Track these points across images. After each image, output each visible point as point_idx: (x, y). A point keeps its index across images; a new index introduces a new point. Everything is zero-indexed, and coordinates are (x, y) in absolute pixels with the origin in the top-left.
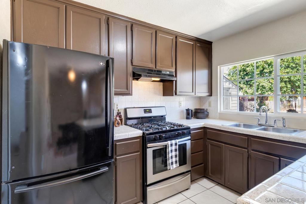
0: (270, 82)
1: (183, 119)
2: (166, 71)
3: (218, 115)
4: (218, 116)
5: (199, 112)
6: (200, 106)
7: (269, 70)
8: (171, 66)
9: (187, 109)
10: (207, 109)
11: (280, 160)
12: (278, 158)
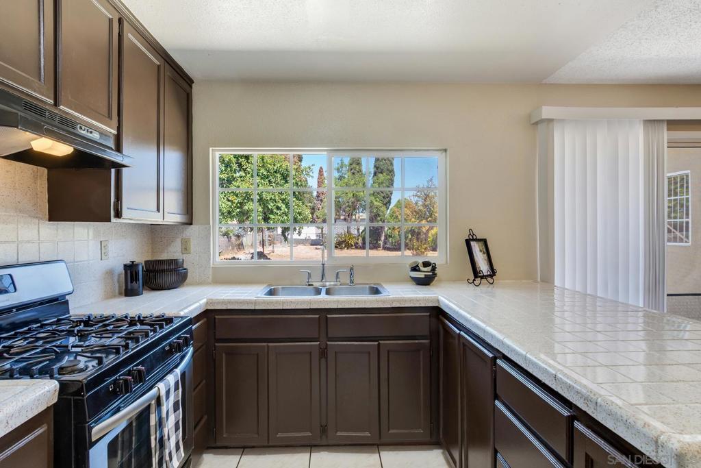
0: (228, 200)
1: (111, 298)
2: (91, 129)
3: (211, 273)
4: (211, 277)
5: (163, 271)
6: (153, 252)
7: (227, 176)
8: (107, 115)
9: (128, 262)
10: (183, 260)
11: (379, 344)
12: (376, 343)
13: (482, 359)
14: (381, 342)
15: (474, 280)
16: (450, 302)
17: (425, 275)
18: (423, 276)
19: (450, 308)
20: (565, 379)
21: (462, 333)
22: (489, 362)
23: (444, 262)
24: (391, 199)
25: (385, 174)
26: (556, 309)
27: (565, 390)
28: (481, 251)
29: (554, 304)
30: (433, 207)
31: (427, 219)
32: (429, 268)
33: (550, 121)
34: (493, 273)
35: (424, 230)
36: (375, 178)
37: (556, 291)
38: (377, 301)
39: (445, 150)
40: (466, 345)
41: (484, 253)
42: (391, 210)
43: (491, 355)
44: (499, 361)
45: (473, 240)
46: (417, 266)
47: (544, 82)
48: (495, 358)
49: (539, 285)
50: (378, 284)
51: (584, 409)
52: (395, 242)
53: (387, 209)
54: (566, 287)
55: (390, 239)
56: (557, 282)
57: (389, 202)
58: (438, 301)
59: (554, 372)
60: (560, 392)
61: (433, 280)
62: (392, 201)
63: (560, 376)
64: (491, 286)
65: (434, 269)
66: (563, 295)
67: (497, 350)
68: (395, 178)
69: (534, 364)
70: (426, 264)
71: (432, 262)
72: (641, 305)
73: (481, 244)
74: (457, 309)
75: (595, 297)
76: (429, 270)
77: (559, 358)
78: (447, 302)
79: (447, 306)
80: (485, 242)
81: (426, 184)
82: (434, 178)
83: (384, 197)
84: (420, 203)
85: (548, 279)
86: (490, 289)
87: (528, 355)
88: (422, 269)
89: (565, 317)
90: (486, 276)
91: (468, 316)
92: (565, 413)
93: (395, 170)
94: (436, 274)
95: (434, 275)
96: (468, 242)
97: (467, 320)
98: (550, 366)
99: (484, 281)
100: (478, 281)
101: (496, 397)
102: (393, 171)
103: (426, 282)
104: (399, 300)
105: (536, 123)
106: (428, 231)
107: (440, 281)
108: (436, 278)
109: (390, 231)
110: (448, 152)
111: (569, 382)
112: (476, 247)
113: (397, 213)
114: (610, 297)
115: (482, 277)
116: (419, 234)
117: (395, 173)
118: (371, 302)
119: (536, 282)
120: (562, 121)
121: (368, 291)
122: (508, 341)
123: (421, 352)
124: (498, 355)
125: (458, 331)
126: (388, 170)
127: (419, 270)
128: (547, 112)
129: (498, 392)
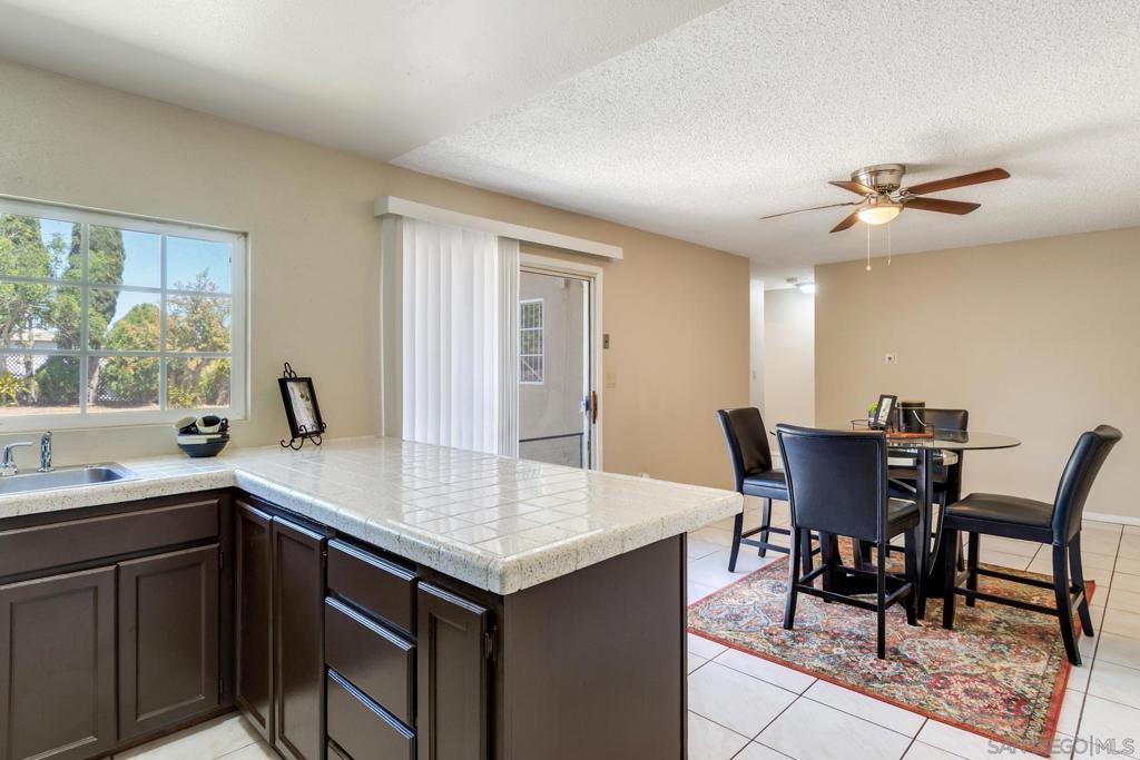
11: (118, 570)
12: (112, 568)
13: (307, 546)
14: (121, 564)
15: (293, 441)
16: (256, 475)
17: (209, 440)
18: (205, 442)
19: (256, 485)
20: (409, 537)
21: (276, 518)
22: (317, 548)
23: (241, 417)
24: (114, 302)
25: (102, 253)
26: (405, 467)
27: (409, 551)
28: (302, 396)
29: (402, 461)
30: (210, 325)
31: (196, 346)
32: (216, 428)
33: (398, 217)
34: (320, 427)
35: (192, 365)
36: (76, 257)
37: (404, 446)
38: (114, 491)
39: (245, 235)
40: (282, 535)
41: (307, 399)
42: (116, 325)
43: (319, 537)
44: (332, 543)
45: (291, 380)
46: (194, 425)
47: (391, 162)
48: (325, 540)
49: (383, 441)
50: (109, 464)
51: (427, 565)
52: (126, 390)
53: (109, 322)
54: (417, 439)
55: (114, 384)
56: (406, 435)
57: (112, 309)
58: (234, 477)
59: (397, 533)
60: (404, 554)
61: (223, 447)
62: (117, 307)
63: (403, 535)
64: (318, 448)
65: (224, 428)
66: (413, 448)
67: (330, 528)
68: (125, 262)
69: (376, 531)
70: (209, 421)
71: (221, 417)
72: (495, 452)
73: (303, 385)
74: (267, 483)
75: (448, 449)
76: (216, 431)
77: (407, 518)
78: (250, 477)
79: (251, 483)
80: (308, 382)
81: (194, 281)
82: (210, 272)
83: (98, 299)
84: (183, 316)
85: (394, 433)
86: (316, 452)
87: (370, 522)
88: (202, 429)
89: (416, 474)
90: (311, 433)
91: (286, 491)
92: (409, 577)
93: (126, 247)
94: (228, 437)
95: (225, 438)
96: (283, 383)
97: (284, 496)
98: (393, 527)
99: (307, 441)
100: (298, 441)
101: (327, 592)
102: (120, 248)
103: (210, 450)
104: (159, 485)
105: (381, 217)
106: (199, 367)
107: (235, 448)
108: (228, 443)
109: (112, 367)
110: (250, 238)
111: (413, 539)
112: (295, 391)
113: (132, 333)
114: (465, 446)
115: (304, 436)
116: (179, 372)
117: (127, 252)
118: (101, 494)
119: (379, 437)
120: (413, 220)
121: (86, 477)
122: (343, 512)
123: (203, 567)
124: (328, 535)
125: (269, 517)
126: (109, 244)
127: (197, 432)
128: (395, 205)
129: (330, 586)
